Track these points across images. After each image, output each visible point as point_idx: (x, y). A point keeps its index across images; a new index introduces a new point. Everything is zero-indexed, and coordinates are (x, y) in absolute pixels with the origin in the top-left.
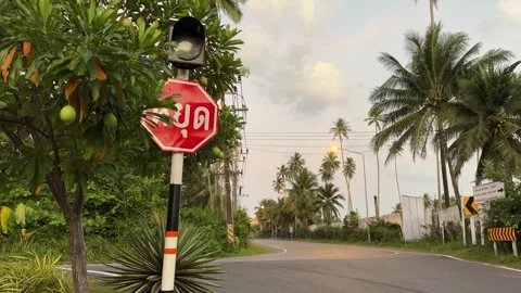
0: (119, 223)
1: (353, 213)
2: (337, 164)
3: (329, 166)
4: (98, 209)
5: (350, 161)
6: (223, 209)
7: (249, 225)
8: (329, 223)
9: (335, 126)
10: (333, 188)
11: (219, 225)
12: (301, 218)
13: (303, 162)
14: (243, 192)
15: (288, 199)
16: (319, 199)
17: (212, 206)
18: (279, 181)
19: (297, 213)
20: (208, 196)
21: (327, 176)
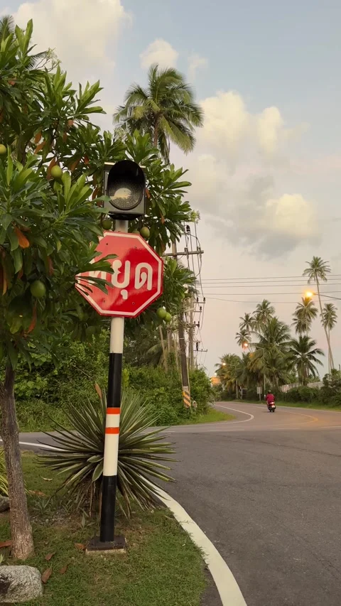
0: (63, 385)
1: (334, 371)
2: (313, 312)
3: (304, 314)
4: (39, 370)
5: (329, 307)
6: (178, 368)
7: (208, 387)
8: (305, 383)
9: (309, 267)
10: (309, 341)
11: (173, 387)
12: (271, 377)
13: (272, 311)
14: (200, 348)
15: (255, 354)
16: (292, 355)
17: (165, 364)
18: (243, 333)
19: (265, 371)
20: (160, 352)
21: (302, 327)
